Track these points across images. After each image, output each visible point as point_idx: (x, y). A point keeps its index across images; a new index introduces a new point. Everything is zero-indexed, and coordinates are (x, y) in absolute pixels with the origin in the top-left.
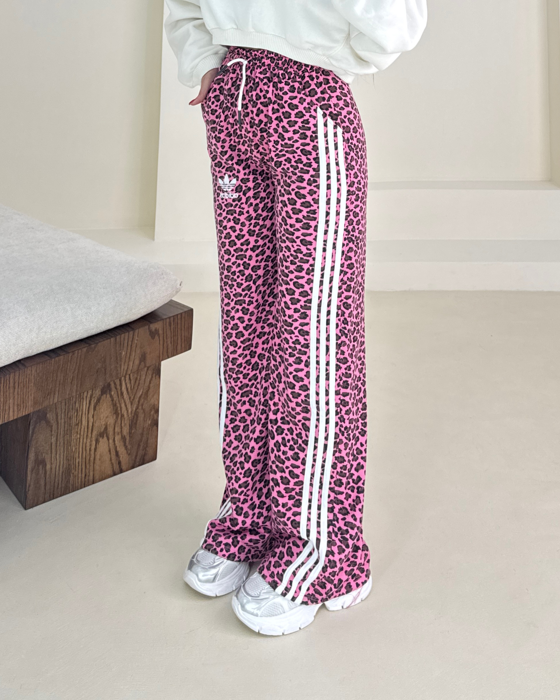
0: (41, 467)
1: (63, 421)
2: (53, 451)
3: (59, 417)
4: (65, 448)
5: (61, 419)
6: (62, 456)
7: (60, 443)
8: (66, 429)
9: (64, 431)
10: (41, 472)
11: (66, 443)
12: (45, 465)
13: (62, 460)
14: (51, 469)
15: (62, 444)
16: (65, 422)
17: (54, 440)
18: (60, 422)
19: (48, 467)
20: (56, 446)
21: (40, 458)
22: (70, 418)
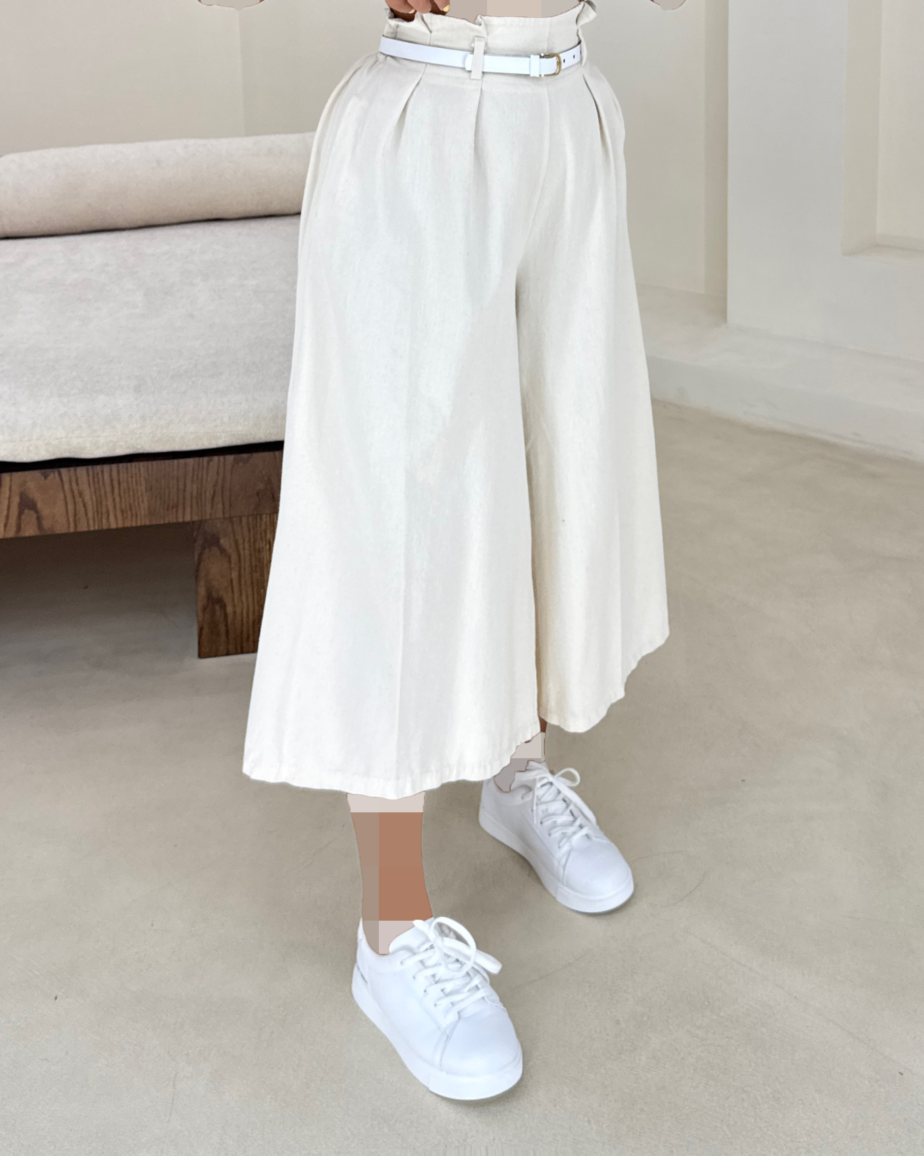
0: (217, 607)
1: (247, 552)
2: (236, 589)
3: (241, 547)
4: (255, 589)
5: (244, 549)
6: (250, 599)
7: (246, 582)
8: (253, 564)
9: (251, 566)
10: (218, 613)
11: (255, 582)
12: (224, 607)
13: (251, 605)
14: (235, 613)
15: (249, 582)
16: (251, 555)
17: (235, 575)
18: (242, 552)
19: (229, 609)
20: (240, 585)
21: (214, 595)
22: (259, 551)
